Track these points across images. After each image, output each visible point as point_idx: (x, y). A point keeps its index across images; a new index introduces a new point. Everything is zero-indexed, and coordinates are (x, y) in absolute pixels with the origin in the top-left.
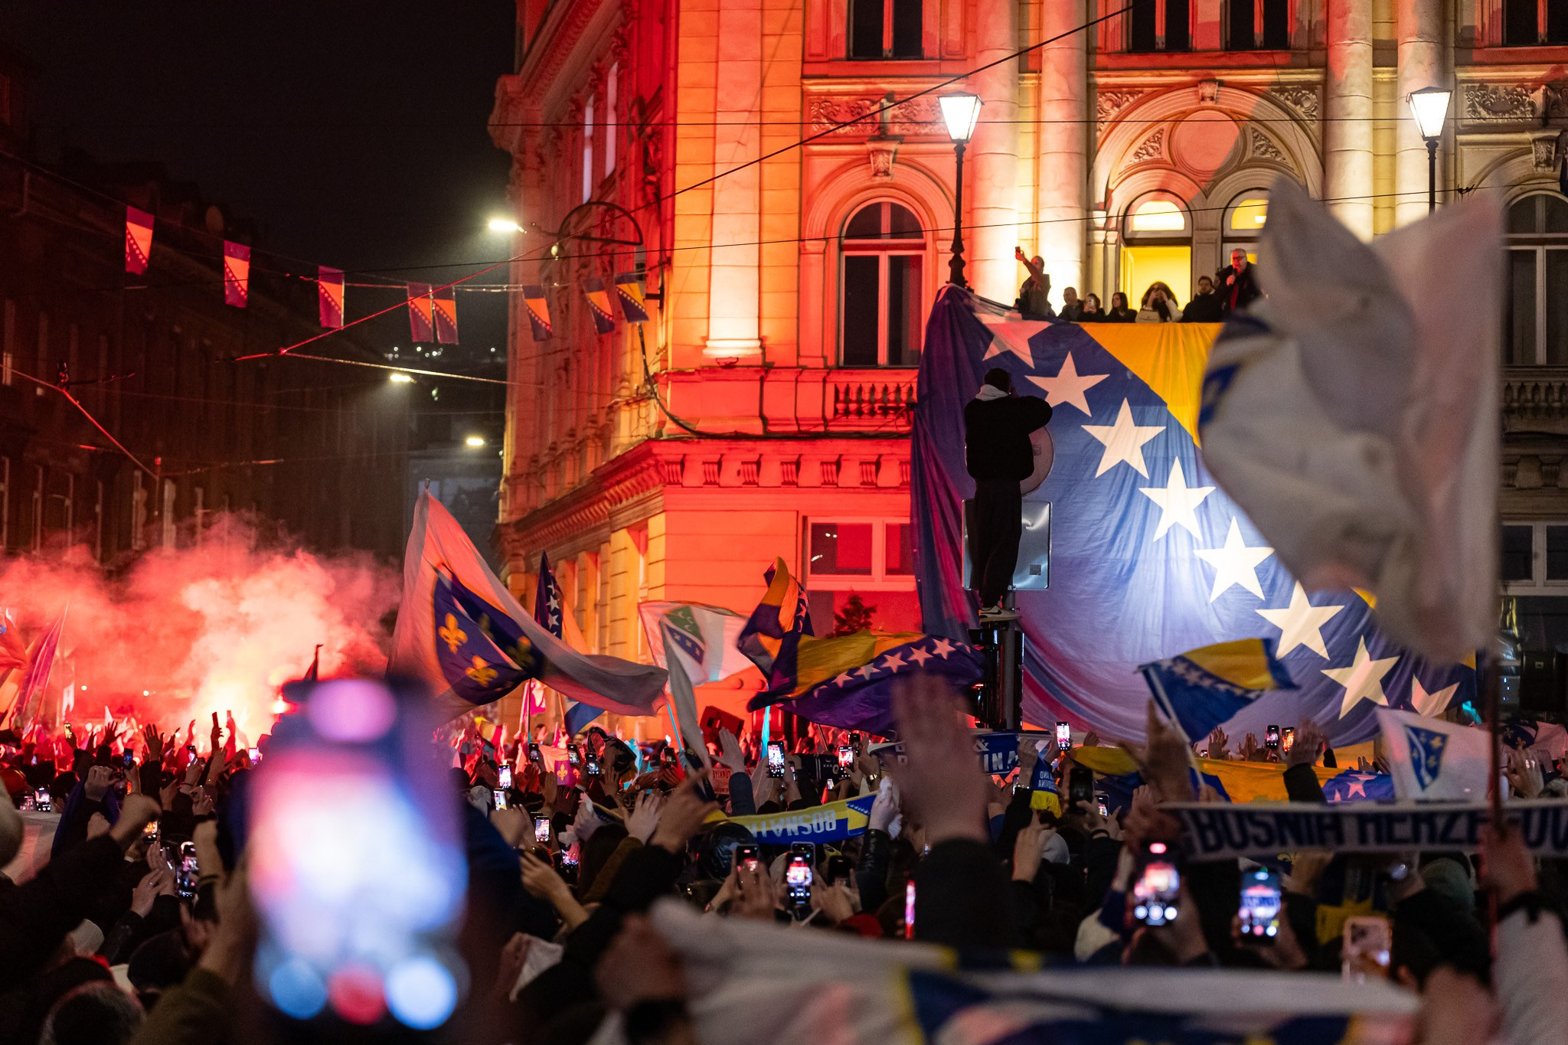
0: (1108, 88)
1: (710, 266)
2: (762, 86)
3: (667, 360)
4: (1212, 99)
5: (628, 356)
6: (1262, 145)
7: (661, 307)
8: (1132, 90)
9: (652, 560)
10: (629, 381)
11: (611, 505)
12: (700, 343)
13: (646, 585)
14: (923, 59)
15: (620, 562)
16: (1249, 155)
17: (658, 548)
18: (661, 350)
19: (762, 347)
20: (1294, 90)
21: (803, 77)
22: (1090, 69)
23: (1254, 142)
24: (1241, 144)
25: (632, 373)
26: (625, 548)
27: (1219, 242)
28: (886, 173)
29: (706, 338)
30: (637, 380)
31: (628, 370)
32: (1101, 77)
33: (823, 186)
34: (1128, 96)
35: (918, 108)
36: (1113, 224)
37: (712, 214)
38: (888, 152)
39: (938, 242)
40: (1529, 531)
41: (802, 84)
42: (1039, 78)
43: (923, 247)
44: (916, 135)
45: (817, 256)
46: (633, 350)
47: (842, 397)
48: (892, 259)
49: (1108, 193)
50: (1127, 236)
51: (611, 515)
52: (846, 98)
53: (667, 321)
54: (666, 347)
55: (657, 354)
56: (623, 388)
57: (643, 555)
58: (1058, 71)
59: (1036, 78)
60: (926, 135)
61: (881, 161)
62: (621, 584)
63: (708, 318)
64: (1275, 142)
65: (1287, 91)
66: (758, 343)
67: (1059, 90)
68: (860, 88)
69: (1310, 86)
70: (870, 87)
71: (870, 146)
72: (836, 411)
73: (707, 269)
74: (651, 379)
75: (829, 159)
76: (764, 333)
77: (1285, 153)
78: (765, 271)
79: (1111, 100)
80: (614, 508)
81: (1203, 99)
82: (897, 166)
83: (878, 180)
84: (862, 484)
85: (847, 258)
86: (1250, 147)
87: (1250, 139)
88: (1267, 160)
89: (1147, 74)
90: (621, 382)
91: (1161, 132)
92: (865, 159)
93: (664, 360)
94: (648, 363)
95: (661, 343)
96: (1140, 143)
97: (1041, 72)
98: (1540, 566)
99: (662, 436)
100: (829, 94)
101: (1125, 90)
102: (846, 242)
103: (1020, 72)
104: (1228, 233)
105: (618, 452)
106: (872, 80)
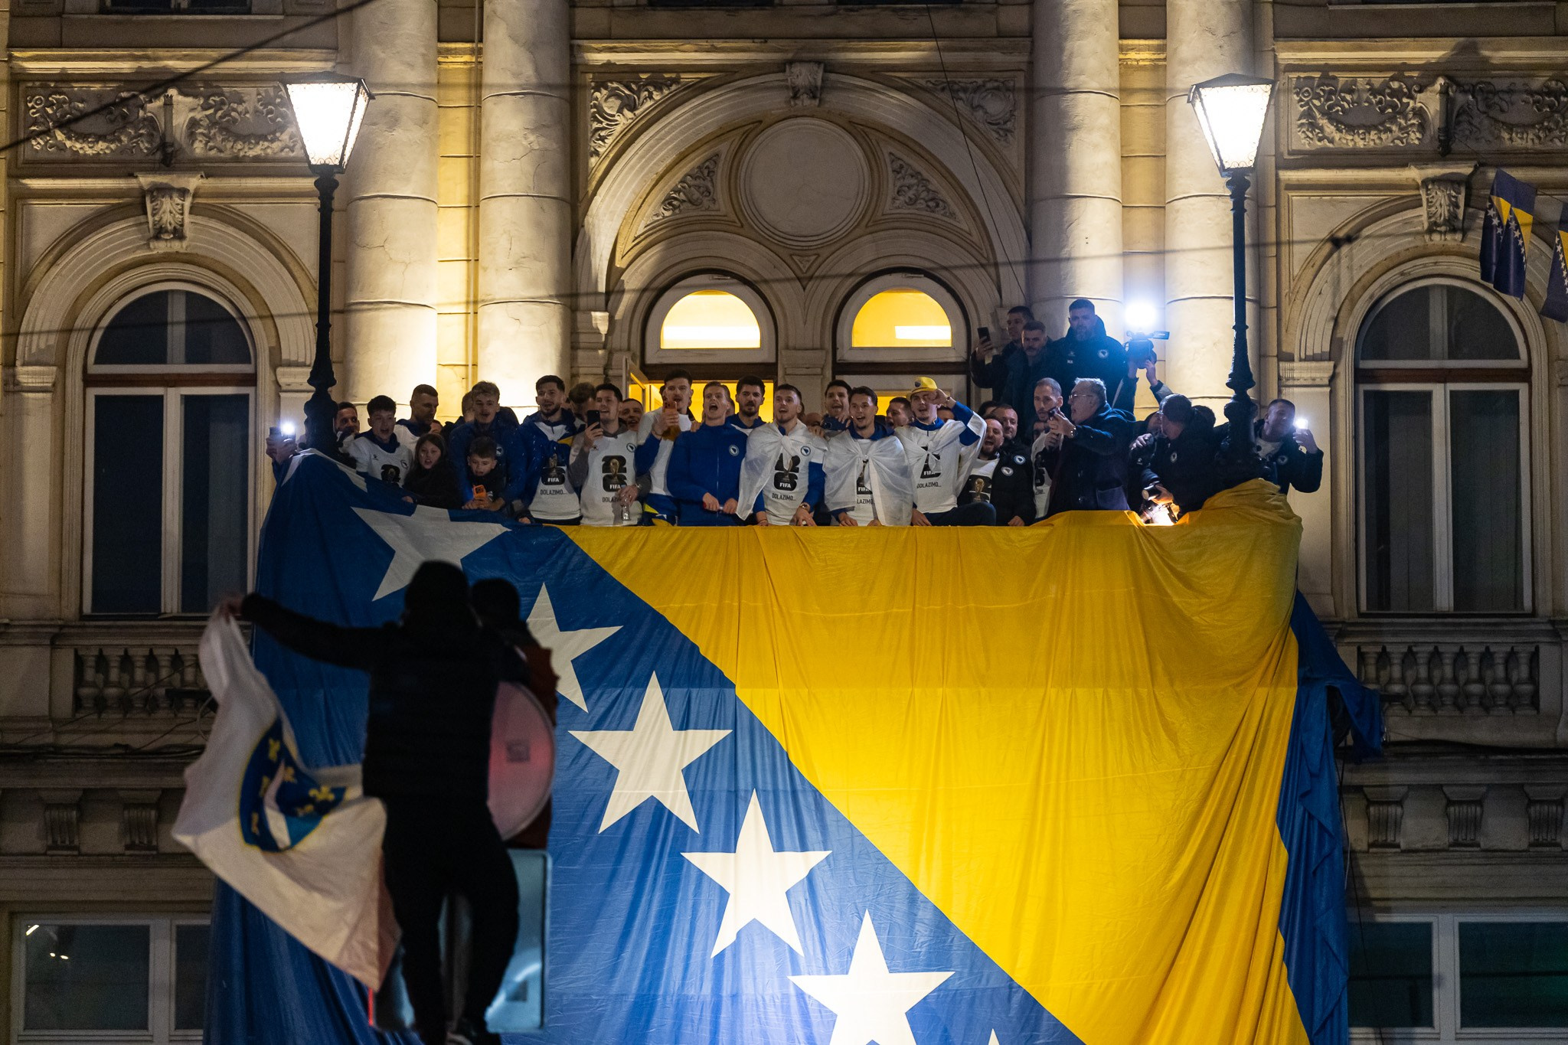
0: (607, 74)
4: (813, 96)
6: (910, 188)
8: (658, 76)
14: (249, 12)
16: (887, 206)
20: (971, 82)
21: (12, 45)
22: (575, 35)
23: (895, 181)
24: (869, 185)
28: (178, 234)
32: (599, 51)
33: (51, 258)
34: (651, 89)
35: (240, 108)
36: (623, 336)
38: (183, 192)
39: (280, 370)
40: (1424, 932)
41: (11, 57)
42: (479, 52)
43: (251, 380)
44: (237, 159)
45: (40, 395)
47: (90, 674)
48: (187, 400)
49: (614, 274)
50: (649, 360)
52: (96, 87)
58: (514, 38)
59: (472, 52)
60: (257, 158)
61: (169, 210)
64: (936, 183)
65: (958, 81)
67: (516, 75)
68: (126, 66)
69: (1001, 73)
70: (146, 65)
71: (145, 180)
72: (78, 702)
75: (64, 205)
77: (954, 204)
79: (618, 96)
81: (796, 95)
82: (199, 219)
83: (160, 247)
84: (128, 847)
85: (99, 399)
86: (888, 192)
87: (887, 174)
88: (920, 215)
89: (687, 46)
91: (714, 158)
92: (136, 205)
96: (674, 179)
97: (481, 40)
98: (1446, 1003)
100: (65, 78)
101: (644, 76)
102: (95, 369)
103: (440, 40)
104: (846, 355)
106: (150, 52)
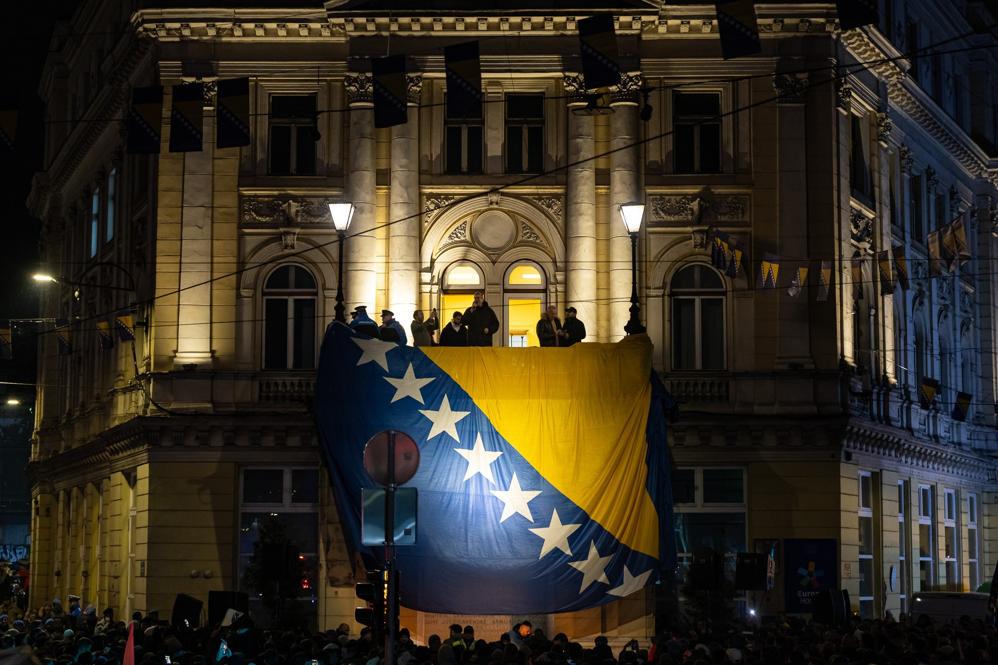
0: (430, 196)
1: (179, 305)
2: (213, 191)
3: (150, 365)
4: (497, 203)
5: (124, 359)
6: (528, 233)
7: (147, 331)
8: (447, 197)
9: (139, 493)
10: (123, 376)
11: (111, 455)
12: (173, 354)
13: (134, 508)
14: (315, 176)
15: (117, 492)
16: (520, 239)
17: (143, 485)
18: (147, 359)
19: (212, 357)
20: (547, 199)
21: (239, 186)
22: (421, 183)
23: (523, 230)
24: (515, 232)
25: (126, 371)
26: (121, 484)
27: (502, 292)
28: (293, 247)
29: (176, 351)
30: (130, 376)
31: (123, 369)
32: (428, 189)
33: (251, 255)
34: (445, 201)
35: (312, 206)
36: (436, 281)
37: (180, 272)
38: (294, 234)
39: (325, 291)
40: (692, 472)
41: (239, 190)
42: (389, 189)
43: (316, 294)
44: (311, 223)
45: (248, 299)
46: (127, 356)
47: (264, 389)
48: (295, 300)
49: (433, 262)
50: (444, 288)
51: (111, 462)
52: (266, 199)
53: (150, 340)
54: (149, 357)
55: (144, 360)
56: (120, 380)
57: (132, 489)
58: (401, 185)
59: (387, 189)
60: (318, 223)
61: (290, 240)
62: (117, 507)
63: (178, 338)
64: (536, 231)
65: (543, 199)
66: (209, 355)
67: (402, 197)
68: (276, 193)
69: (557, 196)
70: (282, 192)
71: (282, 230)
72: (260, 397)
73: (177, 307)
74: (139, 377)
75: (256, 237)
76: (213, 348)
77: (542, 238)
78: (214, 308)
79: (434, 203)
80: (113, 458)
81: (491, 203)
82: (299, 242)
83: (287, 251)
84: (276, 445)
85: (267, 300)
86: (520, 234)
87: (520, 229)
88: (531, 242)
89: (456, 187)
90: (119, 376)
91: (465, 223)
92: (278, 238)
93: (148, 365)
94: (138, 366)
95: (146, 352)
96: (452, 230)
97: (390, 185)
98: (699, 495)
99: (146, 414)
100: (256, 196)
101: (442, 197)
102: (266, 290)
103: (377, 185)
104: (507, 287)
105: (117, 423)
106: (283, 188)
